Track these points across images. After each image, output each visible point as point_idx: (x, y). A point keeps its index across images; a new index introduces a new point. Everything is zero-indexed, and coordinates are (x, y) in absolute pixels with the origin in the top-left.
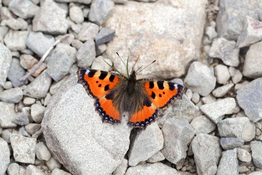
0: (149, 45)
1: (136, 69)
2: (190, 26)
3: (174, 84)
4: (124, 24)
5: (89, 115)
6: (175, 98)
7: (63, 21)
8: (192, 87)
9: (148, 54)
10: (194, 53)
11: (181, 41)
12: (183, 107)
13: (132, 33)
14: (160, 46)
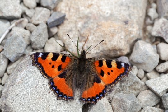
0: (97, 27)
1: (85, 48)
2: (134, 8)
3: (121, 62)
4: (73, 8)
5: (44, 93)
6: (122, 76)
7: (17, 6)
8: (138, 64)
9: (96, 35)
10: (138, 33)
11: (126, 22)
12: (129, 82)
13: (81, 16)
14: (107, 27)
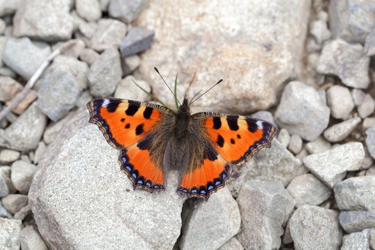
0: (213, 56)
1: (191, 95)
2: (284, 21)
3: (256, 120)
4: (170, 20)
5: (111, 177)
6: (259, 146)
7: (64, 17)
8: (288, 125)
9: (212, 71)
10: (292, 66)
11: (268, 47)
12: (273, 160)
13: (184, 34)
14: (232, 56)
